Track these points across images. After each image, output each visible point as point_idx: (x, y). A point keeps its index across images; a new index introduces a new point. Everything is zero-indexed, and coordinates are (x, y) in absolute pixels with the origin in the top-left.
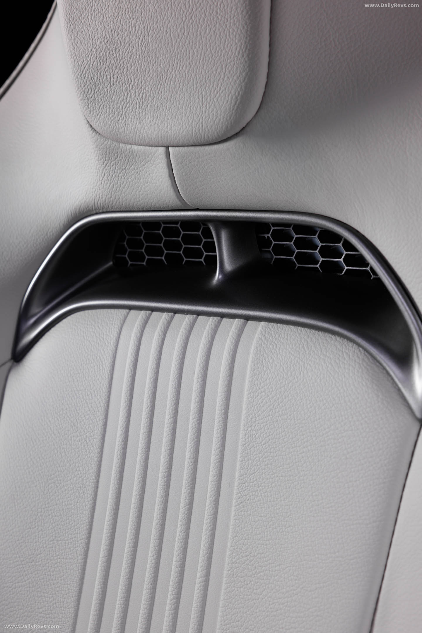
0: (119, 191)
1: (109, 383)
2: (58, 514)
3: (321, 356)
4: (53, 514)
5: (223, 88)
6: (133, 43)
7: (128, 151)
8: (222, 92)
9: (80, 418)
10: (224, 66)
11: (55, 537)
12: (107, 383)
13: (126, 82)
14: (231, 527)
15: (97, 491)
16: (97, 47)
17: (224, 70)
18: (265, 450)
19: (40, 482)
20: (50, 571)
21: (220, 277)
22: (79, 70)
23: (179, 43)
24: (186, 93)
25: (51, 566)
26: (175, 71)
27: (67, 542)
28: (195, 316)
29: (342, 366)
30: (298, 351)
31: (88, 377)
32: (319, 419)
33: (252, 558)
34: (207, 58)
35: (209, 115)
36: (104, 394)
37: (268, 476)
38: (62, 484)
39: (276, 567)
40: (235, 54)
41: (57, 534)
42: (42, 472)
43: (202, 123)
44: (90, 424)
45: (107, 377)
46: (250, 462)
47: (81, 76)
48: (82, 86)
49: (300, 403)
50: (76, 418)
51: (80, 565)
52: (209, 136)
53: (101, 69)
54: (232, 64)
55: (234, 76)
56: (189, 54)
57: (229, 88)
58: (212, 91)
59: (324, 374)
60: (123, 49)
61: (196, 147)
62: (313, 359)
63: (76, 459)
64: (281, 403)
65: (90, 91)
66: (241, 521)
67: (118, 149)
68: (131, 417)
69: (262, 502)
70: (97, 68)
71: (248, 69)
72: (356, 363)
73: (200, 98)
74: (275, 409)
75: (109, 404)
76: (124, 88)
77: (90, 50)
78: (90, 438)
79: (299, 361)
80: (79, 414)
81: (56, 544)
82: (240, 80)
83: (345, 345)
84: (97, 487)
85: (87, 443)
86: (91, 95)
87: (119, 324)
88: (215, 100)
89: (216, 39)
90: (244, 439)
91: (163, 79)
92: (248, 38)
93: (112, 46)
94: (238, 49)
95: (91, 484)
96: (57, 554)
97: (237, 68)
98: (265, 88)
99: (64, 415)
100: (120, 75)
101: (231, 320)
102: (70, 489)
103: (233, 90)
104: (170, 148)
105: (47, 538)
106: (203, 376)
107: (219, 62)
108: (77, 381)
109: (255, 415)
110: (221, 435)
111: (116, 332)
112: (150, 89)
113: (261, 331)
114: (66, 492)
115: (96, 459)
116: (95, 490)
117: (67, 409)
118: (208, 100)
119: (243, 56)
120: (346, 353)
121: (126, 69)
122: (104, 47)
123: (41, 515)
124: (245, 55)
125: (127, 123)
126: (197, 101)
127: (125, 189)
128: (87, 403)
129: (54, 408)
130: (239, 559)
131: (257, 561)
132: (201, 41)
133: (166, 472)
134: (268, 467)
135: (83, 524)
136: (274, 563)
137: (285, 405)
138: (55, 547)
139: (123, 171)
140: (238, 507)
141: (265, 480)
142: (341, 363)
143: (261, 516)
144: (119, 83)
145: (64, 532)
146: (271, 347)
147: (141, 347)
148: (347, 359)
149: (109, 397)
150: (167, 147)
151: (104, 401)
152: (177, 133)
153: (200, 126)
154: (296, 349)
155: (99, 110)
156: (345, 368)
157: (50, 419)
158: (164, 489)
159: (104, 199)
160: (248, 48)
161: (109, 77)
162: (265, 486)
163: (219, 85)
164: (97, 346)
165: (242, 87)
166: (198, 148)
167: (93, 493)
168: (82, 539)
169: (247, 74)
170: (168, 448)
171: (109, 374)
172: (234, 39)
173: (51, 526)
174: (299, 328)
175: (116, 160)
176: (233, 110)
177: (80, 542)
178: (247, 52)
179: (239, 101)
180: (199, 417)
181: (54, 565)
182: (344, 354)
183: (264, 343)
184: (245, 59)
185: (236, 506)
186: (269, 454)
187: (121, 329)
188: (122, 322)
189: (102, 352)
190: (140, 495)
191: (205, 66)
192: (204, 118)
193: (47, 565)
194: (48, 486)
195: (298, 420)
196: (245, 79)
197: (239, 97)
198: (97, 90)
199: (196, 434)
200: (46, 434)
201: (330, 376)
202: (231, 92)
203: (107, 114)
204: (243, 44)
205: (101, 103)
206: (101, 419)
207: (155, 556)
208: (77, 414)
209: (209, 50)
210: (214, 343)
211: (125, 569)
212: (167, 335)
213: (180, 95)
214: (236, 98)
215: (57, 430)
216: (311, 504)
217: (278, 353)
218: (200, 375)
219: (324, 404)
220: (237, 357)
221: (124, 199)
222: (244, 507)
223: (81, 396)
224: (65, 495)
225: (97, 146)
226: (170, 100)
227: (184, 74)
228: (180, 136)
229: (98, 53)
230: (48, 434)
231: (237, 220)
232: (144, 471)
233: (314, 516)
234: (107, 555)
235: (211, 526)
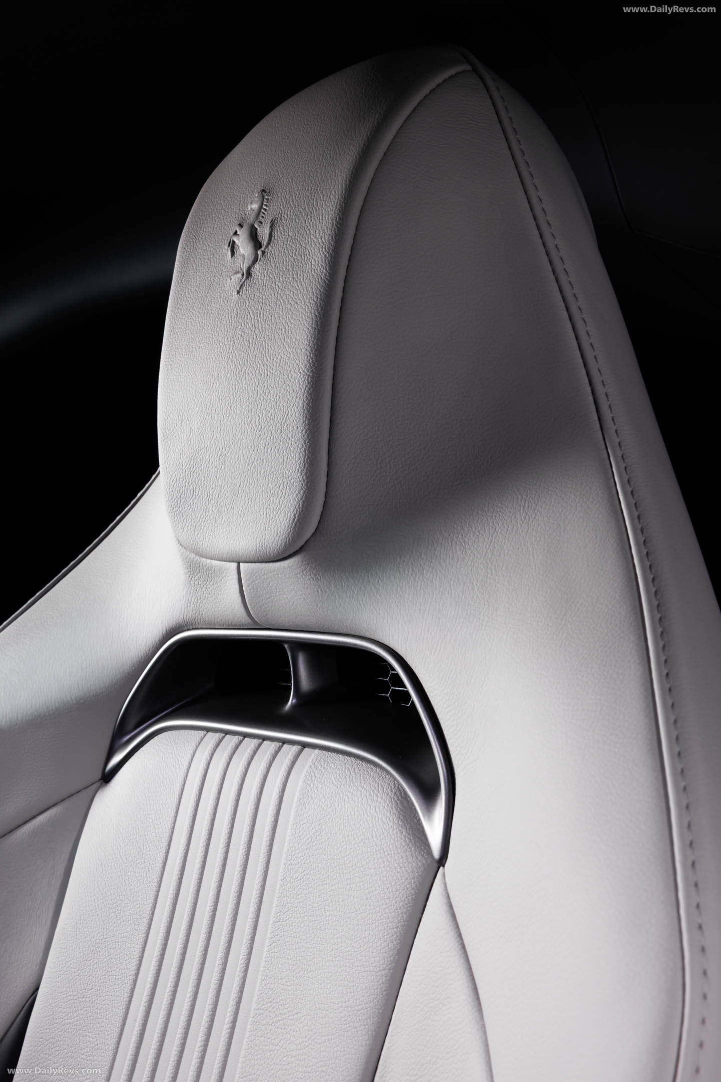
0: (202, 607)
1: (176, 807)
2: (114, 946)
3: (359, 788)
4: (109, 947)
5: (284, 506)
6: (213, 458)
7: (207, 566)
8: (283, 509)
9: (147, 844)
10: (285, 484)
11: (108, 971)
12: (175, 807)
13: (206, 497)
14: (261, 969)
15: (151, 924)
16: (184, 462)
17: (285, 487)
18: (300, 887)
19: (103, 910)
20: (97, 1009)
21: (294, 701)
22: (168, 483)
23: (249, 459)
24: (253, 509)
25: (100, 1003)
26: (246, 487)
27: (117, 978)
28: (261, 741)
29: (375, 799)
30: (340, 782)
31: (160, 801)
32: (349, 855)
33: (274, 1005)
34: (272, 475)
35: (271, 532)
36: (170, 819)
37: (299, 915)
38: (122, 914)
39: (294, 1015)
40: (295, 472)
41: (110, 968)
42: (106, 900)
43: (265, 539)
44: (154, 851)
45: (175, 802)
46: (285, 898)
47: (169, 489)
48: (170, 499)
49: (335, 836)
50: (143, 844)
51: (125, 1003)
52: (271, 552)
53: (185, 482)
54: (292, 481)
55: (293, 494)
56: (258, 470)
57: (289, 505)
58: (275, 508)
59: (358, 807)
60: (205, 464)
61: (262, 564)
62: (352, 791)
63: (137, 888)
64: (319, 835)
65: (176, 504)
66: (270, 963)
67: (199, 564)
68: (191, 845)
69: (291, 943)
70: (182, 481)
71: (305, 487)
72: (388, 797)
73: (265, 514)
74: (313, 842)
75: (173, 830)
76: (204, 502)
77: (178, 463)
78: (153, 866)
79: (339, 791)
80: (146, 839)
81: (107, 979)
82: (298, 498)
83: (383, 777)
84: (152, 920)
85: (149, 871)
86: (177, 508)
87: (194, 747)
88: (277, 516)
89: (280, 457)
90: (283, 874)
91: (235, 495)
92: (306, 457)
93: (195, 460)
94: (297, 468)
95: (146, 916)
96: (107, 990)
97: (296, 486)
98: (323, 507)
99: (133, 840)
100: (201, 489)
101: (291, 746)
102: (127, 920)
103: (292, 507)
104: (241, 564)
105: (99, 973)
106: (256, 804)
107: (281, 480)
108: (150, 804)
109: (295, 848)
110: (263, 869)
111: (190, 754)
112: (225, 504)
113: (313, 760)
114: (124, 923)
115: (155, 889)
116: (149, 922)
117: (137, 834)
118: (271, 517)
119: (302, 474)
120: (382, 786)
121: (206, 484)
122: (189, 461)
123: (98, 947)
124: (303, 474)
125: (205, 537)
126: (262, 517)
127: (207, 605)
128: (155, 828)
129: (125, 832)
130: (263, 1005)
131: (279, 1008)
132: (267, 459)
133: (212, 906)
134: (300, 906)
135: (134, 959)
136: (292, 1011)
137: (321, 839)
138: (106, 983)
139: (205, 587)
140: (269, 947)
141: (296, 919)
142: (375, 795)
143: (288, 959)
144: (200, 497)
145: (116, 967)
146: (318, 776)
147: (209, 771)
148: (381, 791)
149: (174, 823)
150: (239, 563)
151: (169, 827)
152: (244, 549)
153: (263, 542)
154: (339, 779)
155: (183, 523)
156: (377, 801)
157: (121, 844)
158: (209, 925)
159: (190, 614)
160: (306, 466)
161: (192, 491)
162: (295, 926)
163: (281, 503)
164: (172, 768)
165: (300, 504)
166: (264, 565)
167: (147, 926)
168: (131, 975)
169: (305, 492)
170: (217, 880)
171: (178, 798)
172: (294, 458)
173: (105, 959)
174: (347, 757)
175: (199, 574)
176: (291, 527)
177: (128, 978)
178: (305, 471)
179: (297, 518)
180: (248, 848)
181: (102, 1002)
182: (380, 786)
183: (313, 772)
184: (303, 477)
185: (268, 947)
186: (302, 890)
187: (196, 751)
188: (198, 744)
189: (176, 775)
190: (187, 930)
191: (270, 483)
192: (266, 534)
193: (96, 1001)
194: (109, 915)
195: (330, 855)
196: (302, 497)
197: (297, 515)
198: (181, 504)
199: (243, 866)
200: (115, 859)
201: (363, 808)
202: (290, 509)
203: (189, 527)
204: (302, 462)
205: (185, 516)
206: (164, 846)
207: (191, 998)
208: (145, 840)
209: (273, 467)
210: (271, 769)
211: (164, 1010)
212: (233, 759)
213: (248, 511)
214: (295, 515)
215: (125, 855)
216: (331, 948)
217: (323, 782)
218: (254, 803)
219: (354, 840)
220: (288, 784)
221: (207, 615)
222: (274, 948)
223: (151, 821)
224: (122, 927)
225: (183, 559)
226: (240, 515)
227: (252, 491)
228: (247, 551)
229: (184, 467)
230: (117, 859)
231: (317, 642)
232: (193, 903)
233: (332, 961)
234: (150, 994)
235: (243, 967)
